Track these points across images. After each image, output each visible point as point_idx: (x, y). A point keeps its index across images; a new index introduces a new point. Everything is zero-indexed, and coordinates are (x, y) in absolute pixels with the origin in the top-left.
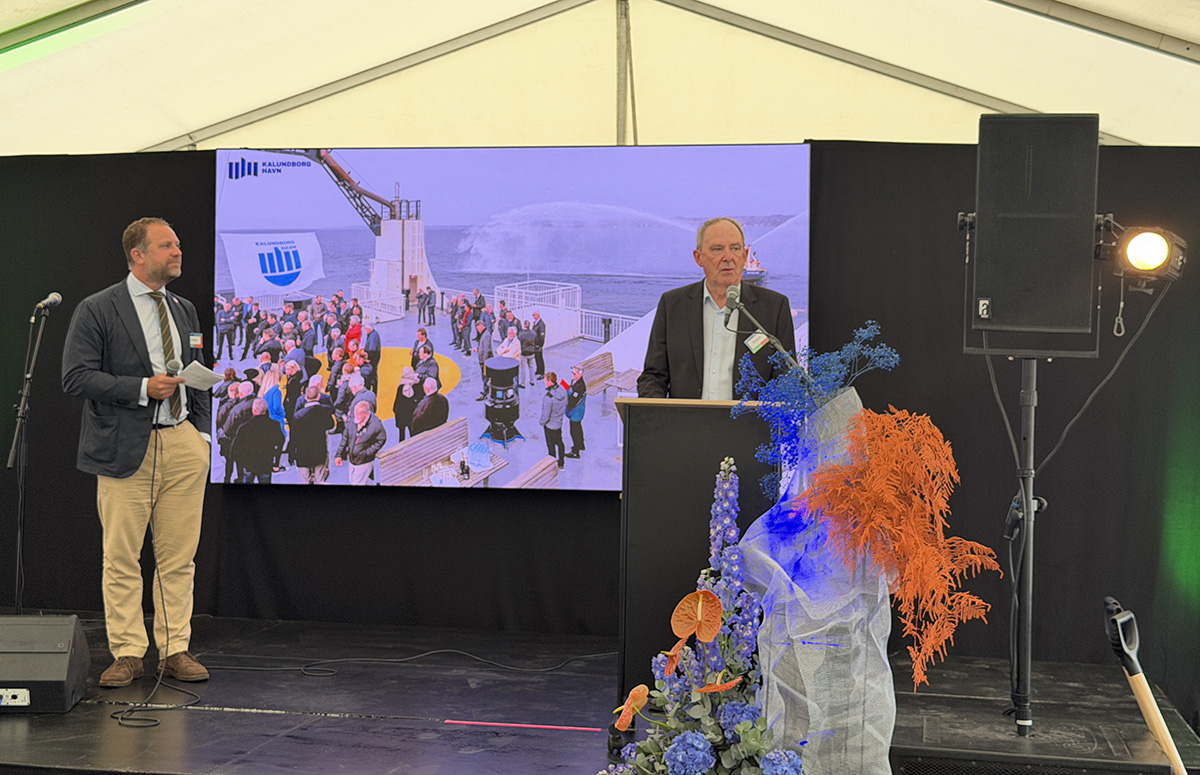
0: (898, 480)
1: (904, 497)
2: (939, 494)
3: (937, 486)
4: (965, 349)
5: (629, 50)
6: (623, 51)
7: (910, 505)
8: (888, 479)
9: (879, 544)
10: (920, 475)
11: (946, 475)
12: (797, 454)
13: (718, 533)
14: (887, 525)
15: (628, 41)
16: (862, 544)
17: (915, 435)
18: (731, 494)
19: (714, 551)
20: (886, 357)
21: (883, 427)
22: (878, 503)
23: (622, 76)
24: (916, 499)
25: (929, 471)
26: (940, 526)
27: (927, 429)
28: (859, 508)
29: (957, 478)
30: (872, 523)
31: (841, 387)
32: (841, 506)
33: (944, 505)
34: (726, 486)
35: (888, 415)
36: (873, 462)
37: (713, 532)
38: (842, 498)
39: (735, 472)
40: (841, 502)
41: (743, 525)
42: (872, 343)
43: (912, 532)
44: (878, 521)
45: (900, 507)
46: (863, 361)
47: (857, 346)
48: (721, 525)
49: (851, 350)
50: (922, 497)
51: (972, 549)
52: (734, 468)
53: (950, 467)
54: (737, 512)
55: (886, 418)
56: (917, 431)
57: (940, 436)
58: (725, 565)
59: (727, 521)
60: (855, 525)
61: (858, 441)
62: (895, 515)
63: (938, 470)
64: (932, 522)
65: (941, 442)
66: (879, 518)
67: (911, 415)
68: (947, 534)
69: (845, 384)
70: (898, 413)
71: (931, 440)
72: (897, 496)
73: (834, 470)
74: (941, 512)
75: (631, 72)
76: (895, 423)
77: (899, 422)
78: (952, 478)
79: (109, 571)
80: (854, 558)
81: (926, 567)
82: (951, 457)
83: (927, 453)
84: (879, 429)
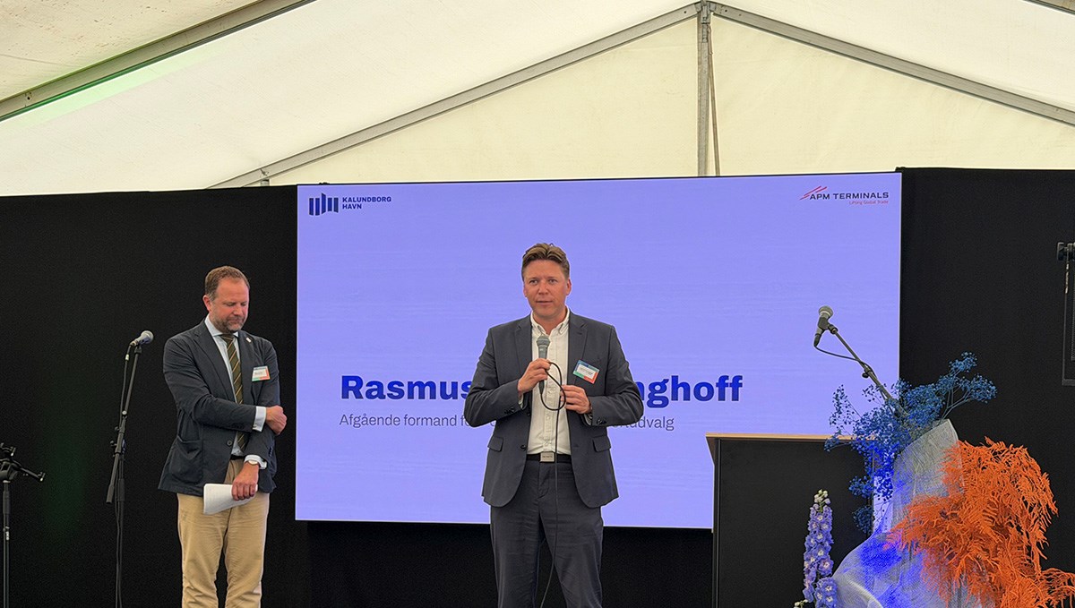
0: (994, 511)
1: (1000, 529)
2: (1037, 525)
3: (1035, 517)
5: (710, 76)
6: (705, 77)
7: (1007, 537)
8: (984, 511)
9: (975, 576)
10: (1017, 507)
11: (1044, 507)
13: (812, 566)
14: (983, 556)
16: (957, 576)
17: (1012, 467)
18: (825, 527)
19: (808, 583)
20: (983, 389)
21: (980, 459)
22: (974, 535)
23: (704, 103)
24: (1013, 531)
25: (1026, 503)
26: (1037, 558)
27: (1024, 461)
28: (954, 540)
29: (1053, 508)
30: (968, 555)
31: (936, 419)
32: (937, 537)
33: (1041, 537)
35: (984, 447)
36: (969, 493)
37: (806, 565)
38: (938, 529)
39: (828, 505)
40: (937, 534)
42: (968, 375)
43: (1008, 564)
44: (974, 552)
45: (997, 539)
46: (959, 393)
47: (953, 379)
48: (815, 557)
49: (947, 382)
50: (1019, 528)
51: (1069, 580)
52: (828, 501)
53: (1047, 498)
54: (831, 545)
55: (983, 450)
56: (1014, 463)
57: (1038, 468)
58: (820, 596)
59: (821, 553)
60: (950, 557)
61: (955, 473)
62: (991, 547)
63: (1036, 501)
64: (1029, 554)
65: (1039, 474)
66: (975, 549)
67: (1008, 446)
68: (1044, 565)
69: (940, 417)
70: (995, 446)
71: (1029, 473)
72: (993, 528)
73: (929, 501)
74: (1038, 544)
76: (991, 455)
77: (995, 454)
78: (1049, 510)
79: (188, 590)
81: (1023, 598)
82: (1048, 488)
83: (1024, 484)
84: (975, 461)
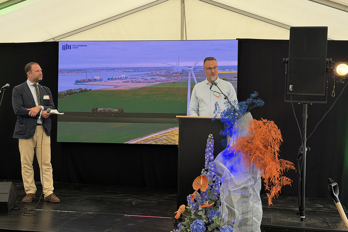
0: (264, 141)
1: (266, 147)
2: (277, 146)
3: (276, 143)
4: (285, 100)
5: (184, 13)
6: (183, 14)
7: (268, 149)
8: (261, 141)
9: (258, 161)
10: (271, 140)
11: (279, 140)
12: (232, 133)
13: (207, 158)
14: (260, 155)
15: (184, 11)
16: (252, 161)
17: (269, 127)
18: (212, 145)
19: (206, 163)
20: (260, 103)
21: (259, 124)
22: (257, 148)
23: (182, 21)
24: (269, 147)
25: (273, 138)
26: (277, 156)
27: (273, 125)
28: (251, 150)
29: (282, 140)
30: (255, 155)
31: (246, 112)
32: (246, 149)
33: (278, 149)
34: (210, 143)
35: (261, 121)
36: (256, 135)
37: (206, 157)
38: (246, 146)
39: (213, 139)
40: (246, 148)
41: (215, 155)
42: (256, 98)
43: (268, 157)
44: (257, 154)
45: (264, 150)
46: (253, 104)
47: (251, 99)
48: (208, 155)
49: (249, 100)
50: (271, 146)
51: (287, 163)
52: (212, 137)
53: (280, 137)
54: (213, 151)
55: (260, 122)
56: (270, 126)
57: (277, 127)
58: (209, 167)
59: (210, 154)
60: (250, 155)
61: (252, 129)
62: (263, 152)
63: (276, 138)
64: (274, 154)
65: (277, 129)
66: (258, 153)
67: (268, 121)
68: (279, 158)
69: (247, 111)
70: (264, 120)
71: (274, 129)
72: (263, 146)
73: (244, 138)
74: (277, 151)
75: (185, 20)
76: (263, 123)
77: (264, 123)
78: (280, 141)
79: (24, 168)
80: (250, 165)
81: (272, 168)
82: (280, 134)
83: (273, 133)
84: (258, 125)
